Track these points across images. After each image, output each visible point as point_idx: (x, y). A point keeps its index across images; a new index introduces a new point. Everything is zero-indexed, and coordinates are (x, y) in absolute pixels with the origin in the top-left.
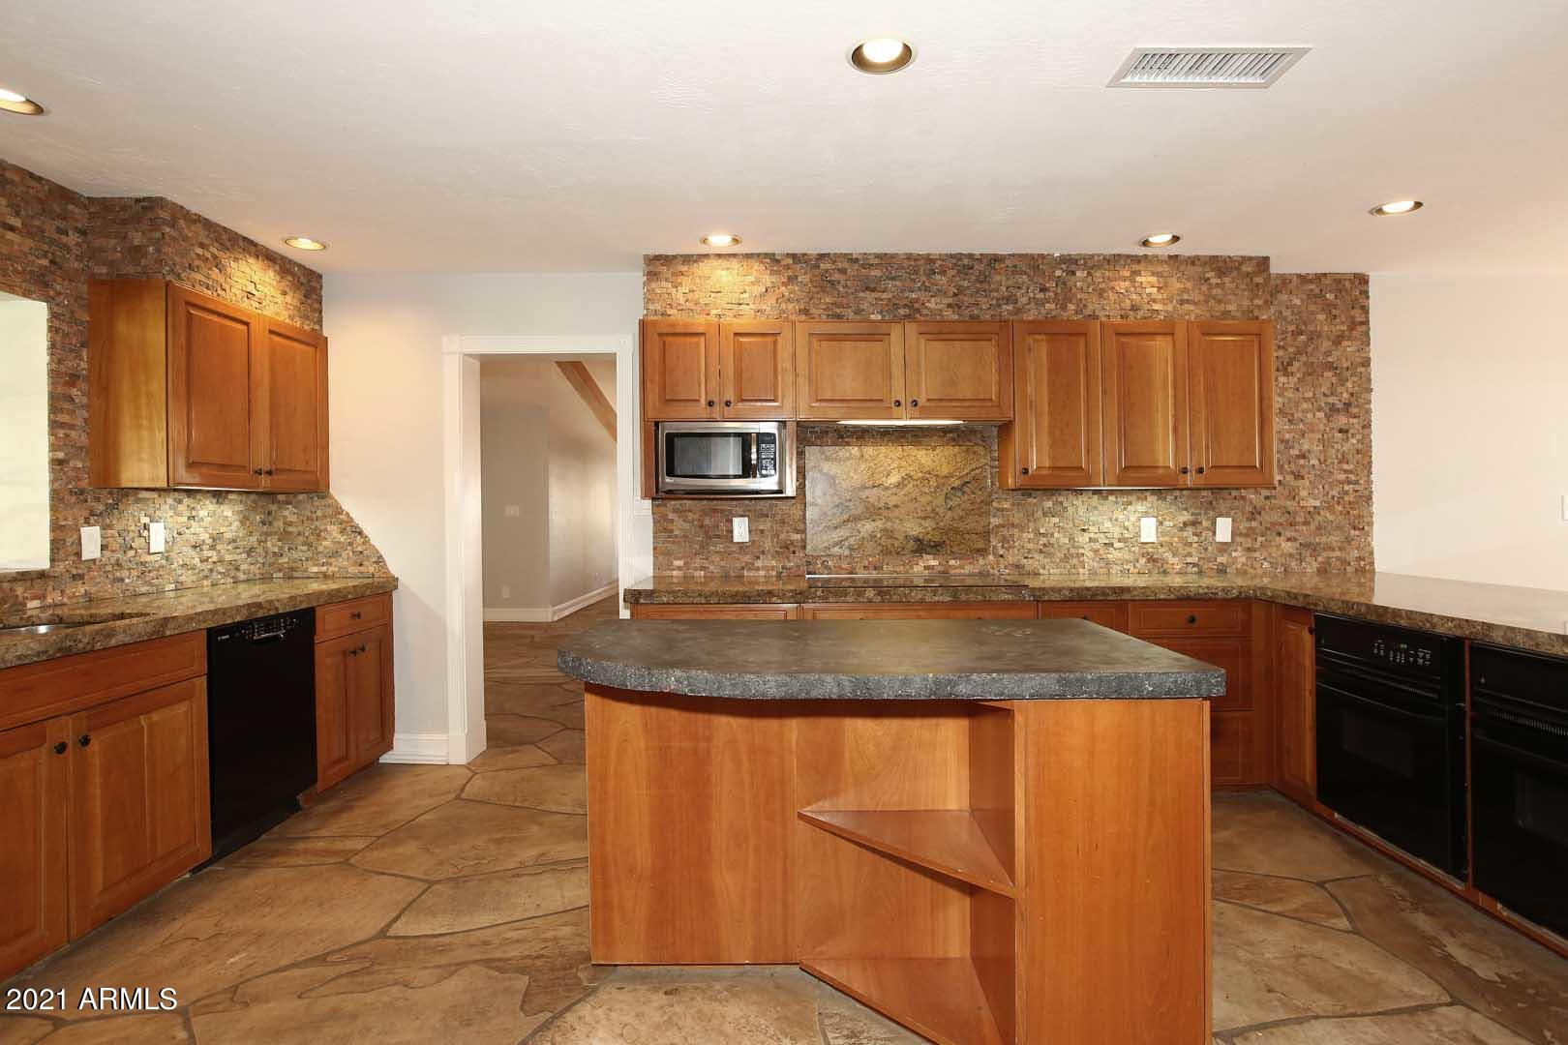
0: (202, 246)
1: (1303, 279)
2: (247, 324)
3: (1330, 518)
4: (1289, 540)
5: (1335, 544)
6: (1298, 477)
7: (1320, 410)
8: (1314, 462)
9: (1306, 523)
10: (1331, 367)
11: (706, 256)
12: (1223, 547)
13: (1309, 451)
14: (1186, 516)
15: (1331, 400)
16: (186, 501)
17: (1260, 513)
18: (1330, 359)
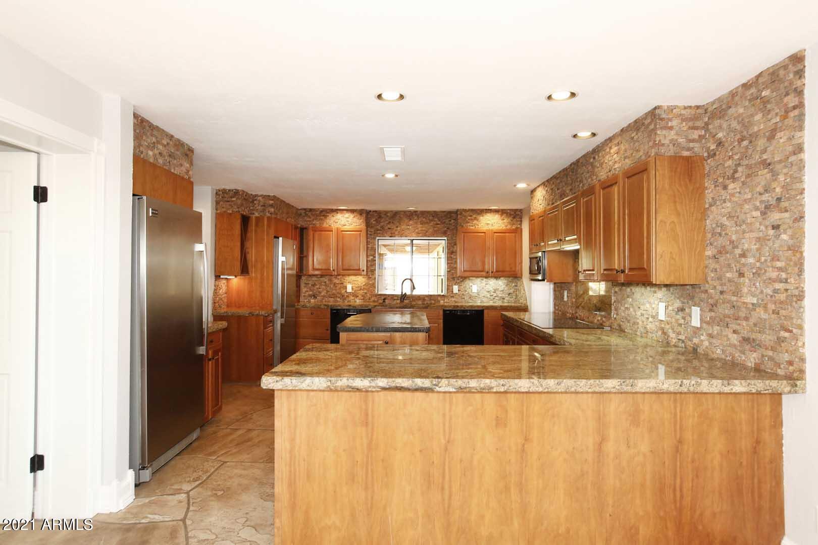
0: (471, 216)
1: (746, 86)
2: (485, 233)
3: (764, 316)
4: (735, 332)
5: (768, 343)
6: (741, 275)
7: (757, 209)
8: (751, 260)
9: (746, 319)
10: (766, 164)
11: (536, 188)
12: (696, 331)
13: (747, 250)
14: (678, 304)
15: (766, 197)
16: (485, 280)
17: (716, 306)
18: (765, 156)
